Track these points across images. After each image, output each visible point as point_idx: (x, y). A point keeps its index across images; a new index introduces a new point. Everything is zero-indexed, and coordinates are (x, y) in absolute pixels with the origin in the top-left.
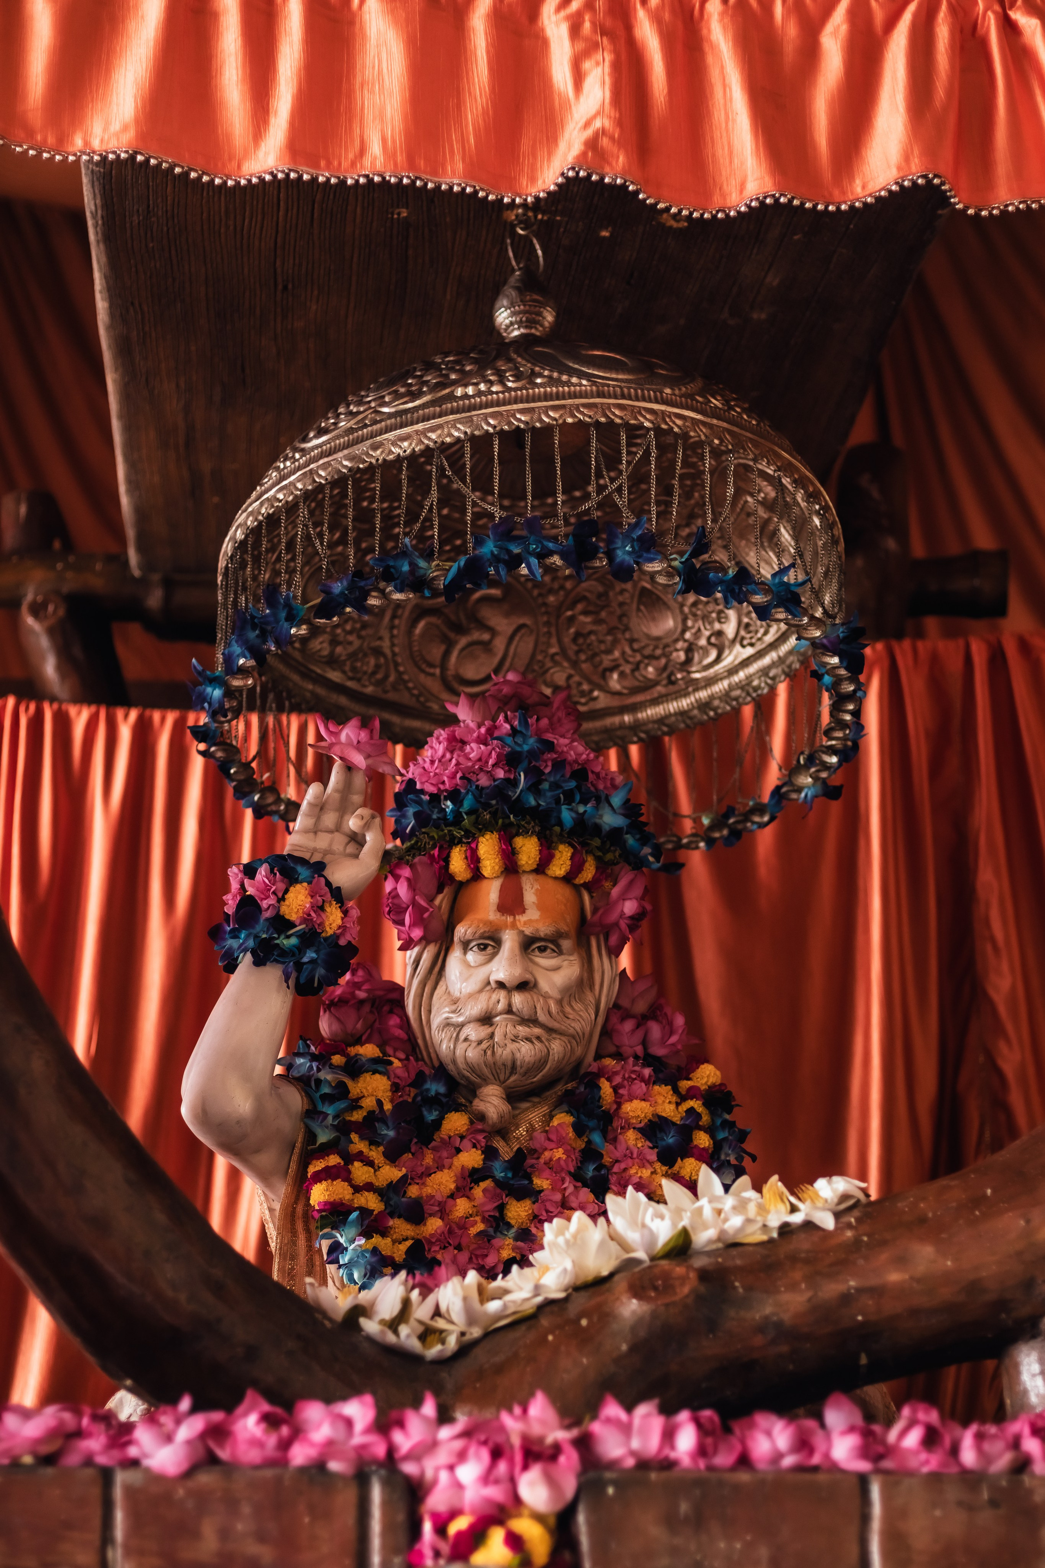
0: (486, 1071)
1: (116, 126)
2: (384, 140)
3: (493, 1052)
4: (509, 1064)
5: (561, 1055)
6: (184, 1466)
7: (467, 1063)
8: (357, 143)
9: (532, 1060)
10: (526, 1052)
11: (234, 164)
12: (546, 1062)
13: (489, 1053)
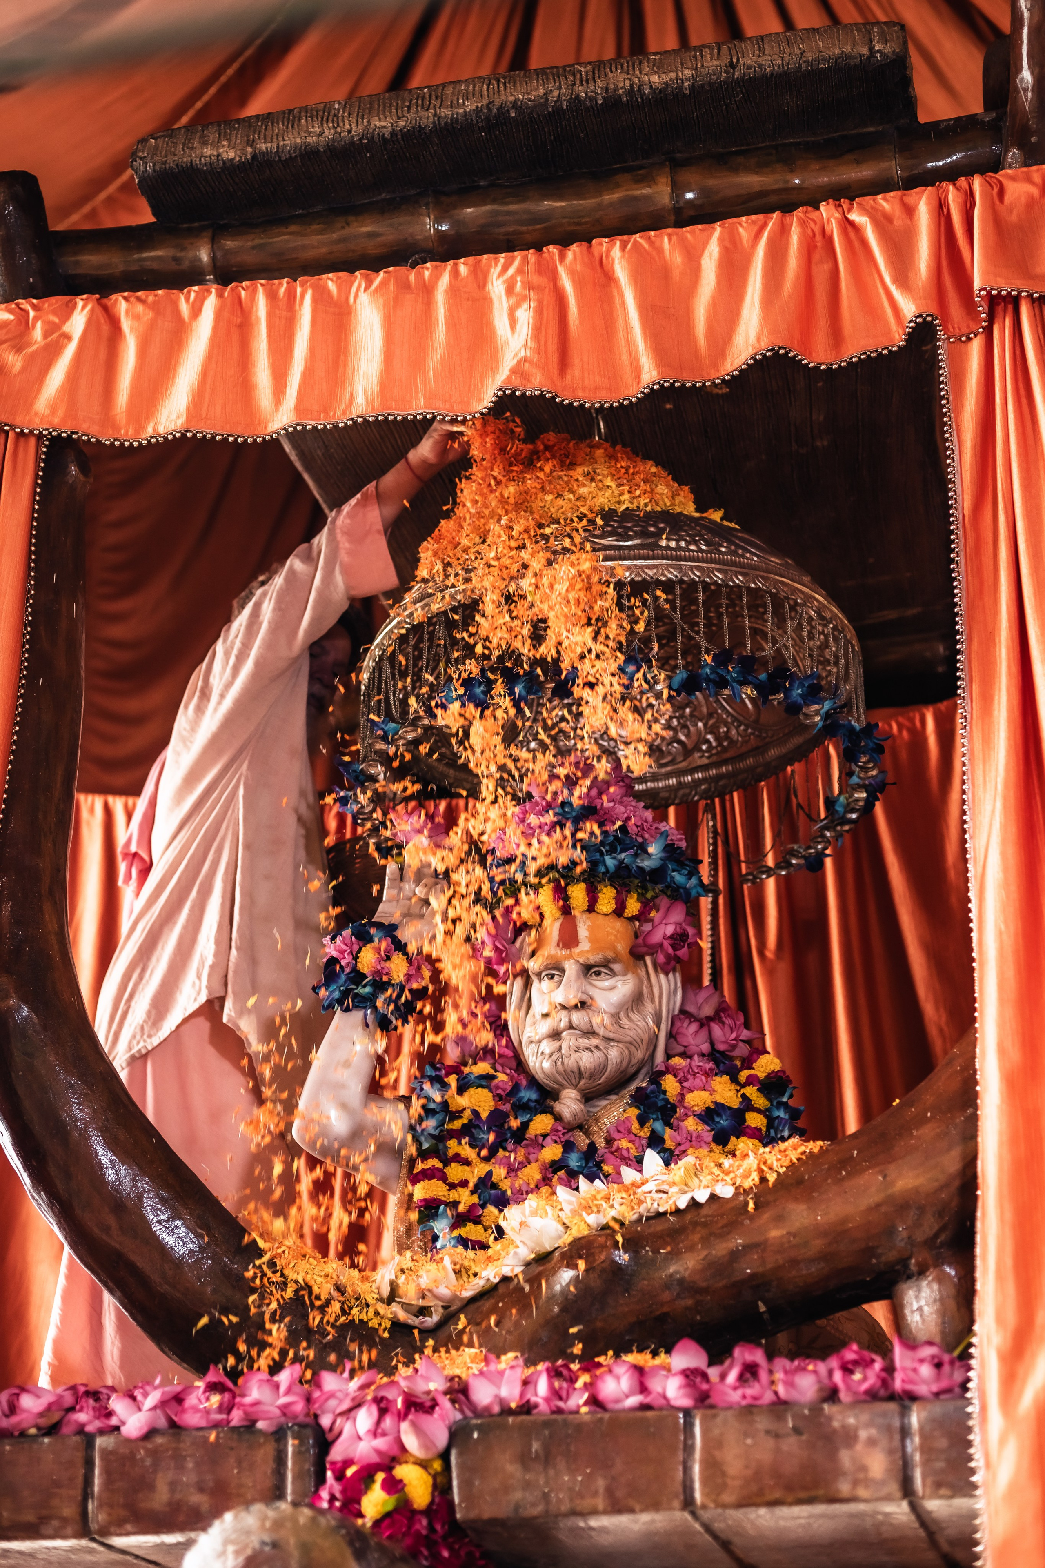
0: (559, 1078)
1: (174, 416)
2: (365, 393)
3: (562, 1063)
4: (576, 1070)
5: (619, 1060)
6: (145, 1430)
7: (544, 1073)
8: (348, 396)
9: (593, 1066)
10: (587, 1060)
11: (263, 425)
12: (605, 1066)
13: (559, 1063)
